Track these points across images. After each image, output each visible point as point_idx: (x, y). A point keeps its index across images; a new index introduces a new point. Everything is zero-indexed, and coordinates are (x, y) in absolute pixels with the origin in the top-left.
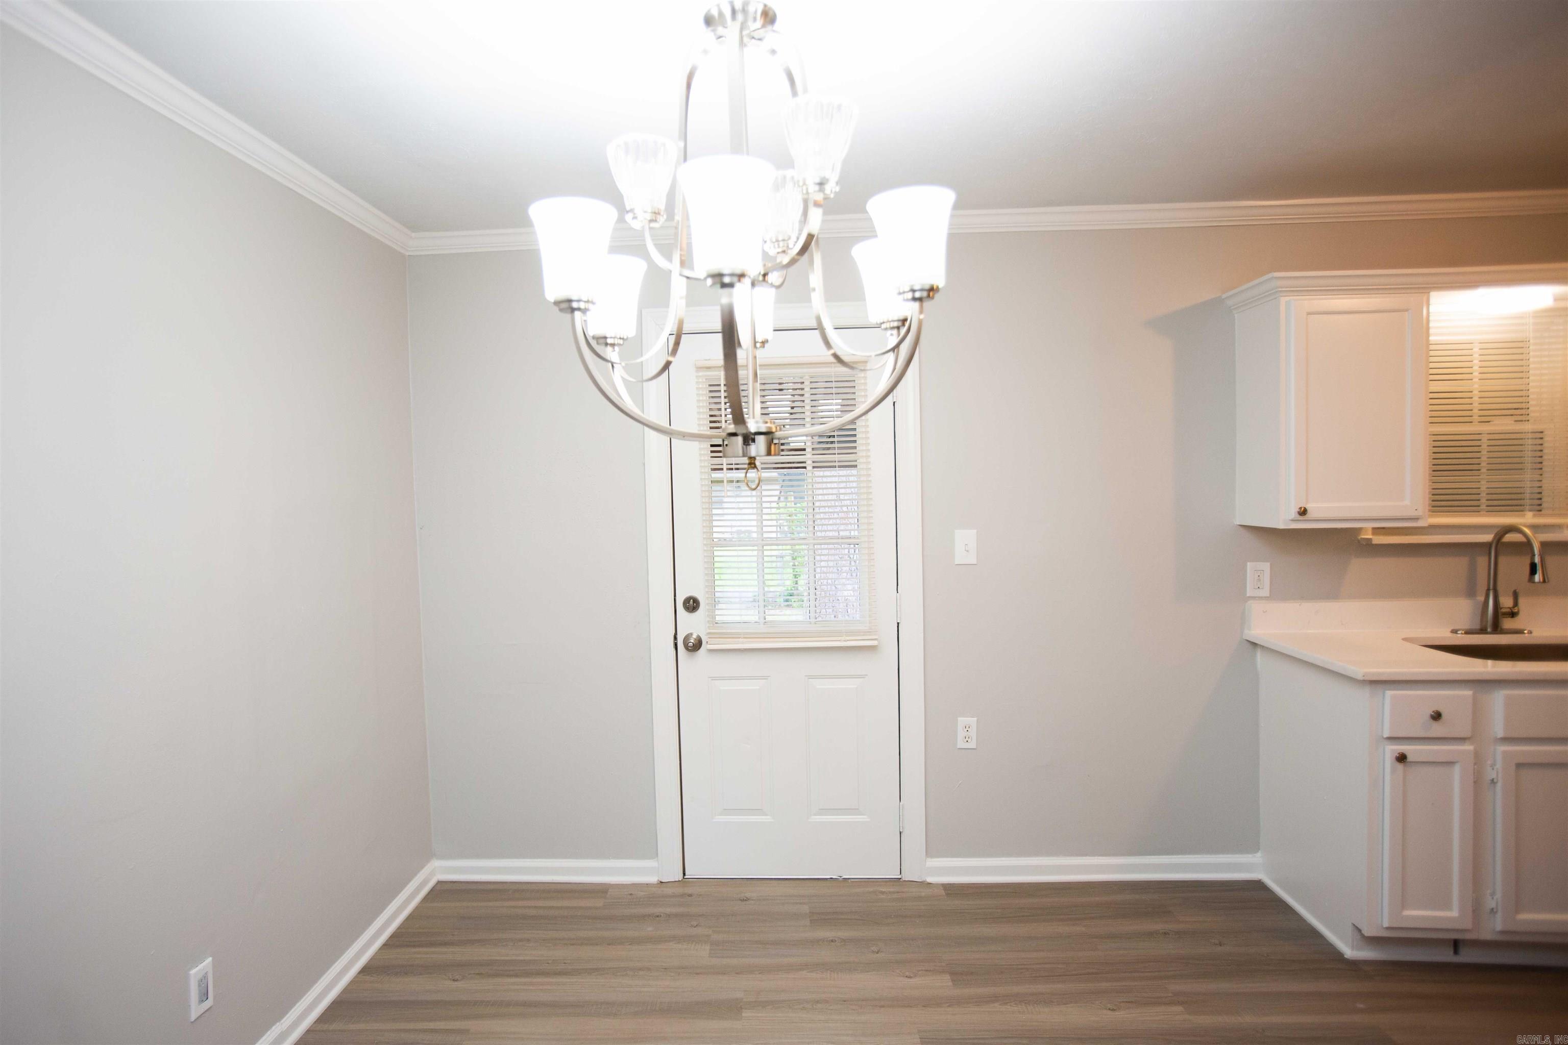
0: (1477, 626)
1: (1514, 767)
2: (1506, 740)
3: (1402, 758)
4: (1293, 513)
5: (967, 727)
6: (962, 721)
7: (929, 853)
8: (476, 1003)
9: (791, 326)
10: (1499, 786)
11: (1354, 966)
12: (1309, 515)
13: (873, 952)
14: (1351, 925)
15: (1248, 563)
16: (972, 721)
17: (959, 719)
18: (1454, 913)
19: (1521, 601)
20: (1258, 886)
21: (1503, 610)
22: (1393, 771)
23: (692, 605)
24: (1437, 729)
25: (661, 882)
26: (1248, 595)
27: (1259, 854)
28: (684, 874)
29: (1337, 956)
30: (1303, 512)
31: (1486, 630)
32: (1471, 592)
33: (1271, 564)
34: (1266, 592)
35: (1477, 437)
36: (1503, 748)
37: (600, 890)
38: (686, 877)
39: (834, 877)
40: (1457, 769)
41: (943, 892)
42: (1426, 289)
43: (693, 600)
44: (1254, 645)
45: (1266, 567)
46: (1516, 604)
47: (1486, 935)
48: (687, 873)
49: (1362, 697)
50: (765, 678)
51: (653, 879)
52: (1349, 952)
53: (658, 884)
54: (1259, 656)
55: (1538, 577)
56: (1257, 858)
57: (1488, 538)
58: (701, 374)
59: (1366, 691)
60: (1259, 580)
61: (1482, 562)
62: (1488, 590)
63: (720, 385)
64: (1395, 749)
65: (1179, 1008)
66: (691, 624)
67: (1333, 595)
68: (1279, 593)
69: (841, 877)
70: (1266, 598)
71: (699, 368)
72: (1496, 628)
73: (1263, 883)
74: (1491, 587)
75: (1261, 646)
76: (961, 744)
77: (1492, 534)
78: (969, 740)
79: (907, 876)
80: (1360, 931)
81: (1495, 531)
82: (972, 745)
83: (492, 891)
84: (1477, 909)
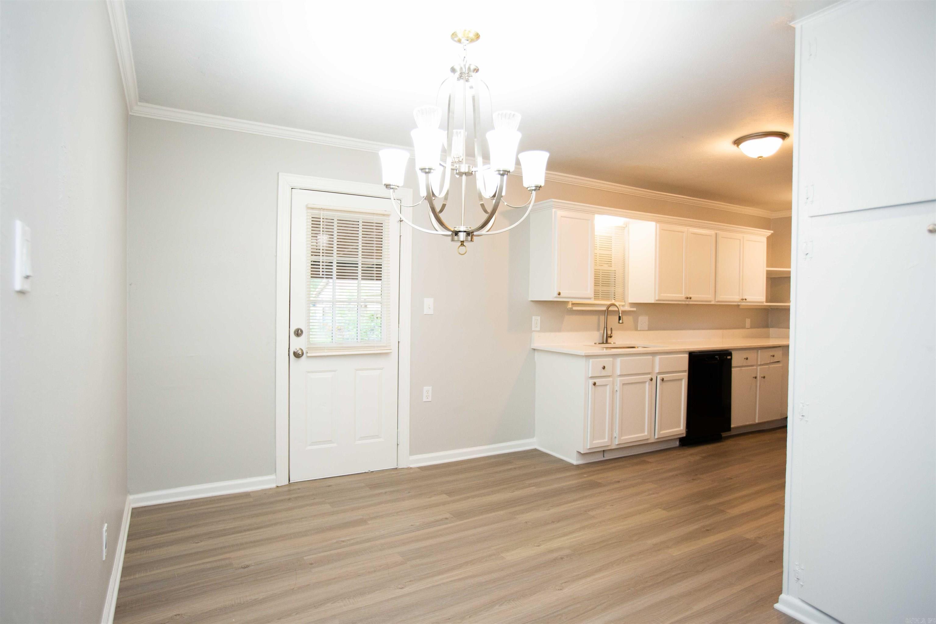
0: (601, 342)
1: (622, 384)
2: (621, 376)
3: (595, 384)
4: (556, 294)
5: (428, 391)
6: (426, 388)
7: (412, 453)
8: (215, 549)
9: (354, 193)
10: (618, 392)
11: (578, 467)
12: (562, 295)
13: (407, 493)
14: (576, 452)
15: (533, 317)
16: (430, 388)
17: (424, 387)
18: (606, 440)
19: (613, 332)
20: (536, 450)
21: (609, 335)
22: (592, 388)
23: (298, 333)
24: (604, 373)
25: (278, 487)
26: (533, 330)
27: (535, 438)
28: (289, 481)
29: (572, 465)
30: (559, 294)
31: (604, 342)
32: (598, 330)
33: (541, 317)
34: (538, 329)
35: (598, 271)
36: (619, 379)
37: (247, 495)
38: (290, 482)
39: (367, 471)
40: (608, 386)
41: (419, 470)
42: (594, 213)
43: (300, 330)
44: (534, 349)
45: (539, 318)
46: (611, 333)
47: (614, 447)
48: (290, 480)
49: (582, 362)
50: (335, 371)
51: (273, 486)
52: (575, 462)
53: (276, 487)
54: (536, 354)
55: (621, 321)
56: (534, 440)
57: (604, 308)
58: (309, 211)
59: (584, 360)
60: (537, 324)
61: (602, 318)
62: (605, 328)
63: (320, 218)
64: (591, 382)
65: (534, 487)
66: (297, 344)
67: (559, 330)
68: (543, 329)
69: (369, 471)
70: (538, 331)
71: (308, 208)
72: (607, 342)
73: (537, 449)
74: (605, 327)
75: (536, 349)
76: (425, 399)
77: (605, 307)
78: (428, 397)
79: (400, 467)
80: (580, 453)
81: (607, 306)
82: (430, 399)
83: (176, 506)
84: (612, 438)
